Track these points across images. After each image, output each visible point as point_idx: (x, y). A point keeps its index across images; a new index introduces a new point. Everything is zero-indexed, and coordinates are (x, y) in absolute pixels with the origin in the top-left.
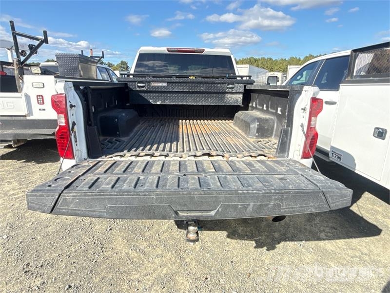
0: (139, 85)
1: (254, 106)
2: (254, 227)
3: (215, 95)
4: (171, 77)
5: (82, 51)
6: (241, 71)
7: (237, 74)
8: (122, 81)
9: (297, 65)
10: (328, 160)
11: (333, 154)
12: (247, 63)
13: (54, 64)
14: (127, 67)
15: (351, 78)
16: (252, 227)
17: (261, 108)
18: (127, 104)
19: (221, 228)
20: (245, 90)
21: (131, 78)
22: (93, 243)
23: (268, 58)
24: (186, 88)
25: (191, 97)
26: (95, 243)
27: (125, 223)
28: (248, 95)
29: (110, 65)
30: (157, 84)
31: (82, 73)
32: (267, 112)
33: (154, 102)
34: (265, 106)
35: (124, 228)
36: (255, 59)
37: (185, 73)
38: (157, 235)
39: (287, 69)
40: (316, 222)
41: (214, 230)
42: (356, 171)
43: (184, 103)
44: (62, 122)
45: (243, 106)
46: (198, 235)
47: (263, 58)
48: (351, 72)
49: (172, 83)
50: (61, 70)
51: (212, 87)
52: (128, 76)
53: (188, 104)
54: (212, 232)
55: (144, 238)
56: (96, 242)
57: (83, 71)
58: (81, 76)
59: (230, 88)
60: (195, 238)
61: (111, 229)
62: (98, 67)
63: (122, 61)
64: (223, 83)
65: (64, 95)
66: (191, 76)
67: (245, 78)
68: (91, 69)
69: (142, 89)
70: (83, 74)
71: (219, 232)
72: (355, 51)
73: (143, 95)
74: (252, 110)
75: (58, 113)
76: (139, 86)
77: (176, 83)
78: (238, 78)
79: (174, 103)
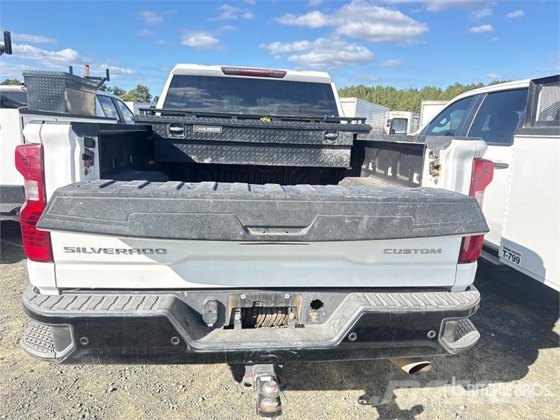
0: (172, 129)
1: (371, 168)
2: (374, 382)
3: (304, 150)
4: (229, 117)
5: (71, 68)
6: (347, 108)
7: (341, 115)
8: (142, 122)
9: (435, 99)
10: (496, 263)
11: (505, 252)
12: (352, 95)
13: (18, 88)
14: (148, 97)
15: (532, 125)
16: (370, 383)
17: (383, 172)
18: (150, 162)
19: (316, 385)
20: (355, 141)
21: (158, 117)
22: (81, 416)
23: (388, 88)
24: (255, 136)
25: (263, 151)
26: (84, 416)
27: (140, 377)
28: (359, 151)
29: (117, 92)
30: (204, 129)
31: (69, 105)
32: (393, 179)
33: (199, 159)
34: (390, 169)
35: (139, 387)
36: (366, 89)
37: (252, 110)
38: (201, 400)
39: (419, 105)
40: (480, 372)
41: (303, 389)
42: (546, 283)
43: (252, 163)
44: (33, 194)
45: (350, 168)
46: (280, 404)
47: (380, 88)
48: (530, 116)
49: (231, 127)
50: (30, 98)
51: (299, 136)
52: (153, 113)
53: (258, 164)
54: (299, 393)
55: (176, 406)
56: (87, 414)
57: (70, 102)
58: (67, 111)
59: (330, 139)
60: (274, 410)
61: (114, 389)
62: (98, 95)
63: (139, 86)
64: (318, 130)
65: (39, 146)
66: (263, 117)
67: (353, 122)
68: (84, 99)
69: (178, 137)
70: (72, 106)
71: (313, 392)
72: (536, 81)
73: (179, 146)
74: (366, 176)
75: (27, 178)
76: (172, 132)
77: (237, 127)
78: (343, 122)
79: (234, 163)
